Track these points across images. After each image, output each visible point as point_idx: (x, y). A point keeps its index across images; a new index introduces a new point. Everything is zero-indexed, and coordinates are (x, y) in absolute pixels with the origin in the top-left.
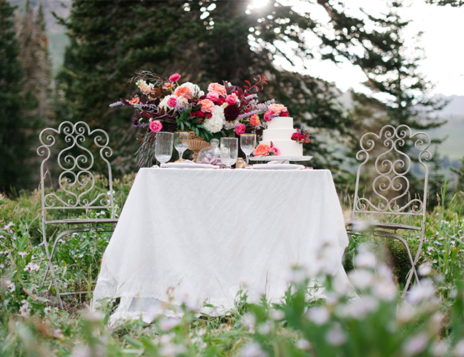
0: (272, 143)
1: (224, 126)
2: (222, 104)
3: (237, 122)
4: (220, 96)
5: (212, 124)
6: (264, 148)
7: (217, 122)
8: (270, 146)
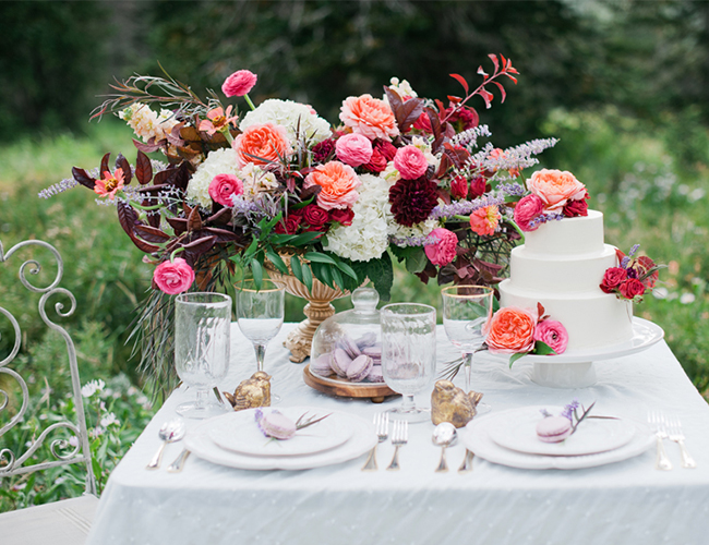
0: (541, 310)
1: (391, 237)
2: (383, 168)
3: (431, 224)
4: (376, 143)
5: (356, 240)
6: (517, 323)
7: (368, 234)
8: (535, 317)
